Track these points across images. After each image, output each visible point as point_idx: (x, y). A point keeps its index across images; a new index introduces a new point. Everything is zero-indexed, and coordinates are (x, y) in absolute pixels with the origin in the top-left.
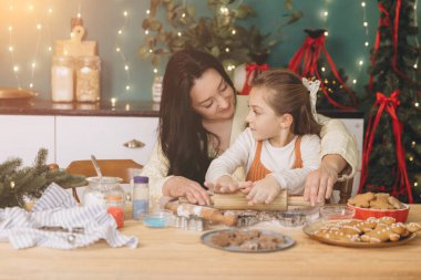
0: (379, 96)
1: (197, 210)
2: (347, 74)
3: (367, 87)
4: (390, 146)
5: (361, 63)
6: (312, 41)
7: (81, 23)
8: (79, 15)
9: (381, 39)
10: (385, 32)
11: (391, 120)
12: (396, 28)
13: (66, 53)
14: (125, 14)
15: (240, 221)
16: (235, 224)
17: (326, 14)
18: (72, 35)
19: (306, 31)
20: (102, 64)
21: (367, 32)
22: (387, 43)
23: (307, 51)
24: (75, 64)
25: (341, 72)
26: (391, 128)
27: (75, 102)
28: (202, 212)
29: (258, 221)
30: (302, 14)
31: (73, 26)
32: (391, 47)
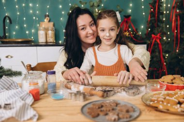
0: (153, 36)
1: (82, 88)
2: (138, 30)
3: (146, 35)
4: (157, 54)
5: (142, 27)
6: (126, 19)
7: (48, 16)
8: (47, 14)
9: (151, 17)
10: (152, 14)
11: (158, 44)
12: (157, 13)
13: (43, 26)
14: (63, 13)
15: (105, 94)
16: (103, 96)
17: (130, 11)
18: (45, 20)
19: (124, 16)
20: (55, 30)
21: (144, 16)
22: (153, 18)
23: (125, 23)
24: (46, 30)
25: (137, 30)
26: (158, 47)
27: (46, 42)
28: (84, 89)
29: (115, 93)
30: (123, 10)
31: (45, 17)
32: (154, 20)
